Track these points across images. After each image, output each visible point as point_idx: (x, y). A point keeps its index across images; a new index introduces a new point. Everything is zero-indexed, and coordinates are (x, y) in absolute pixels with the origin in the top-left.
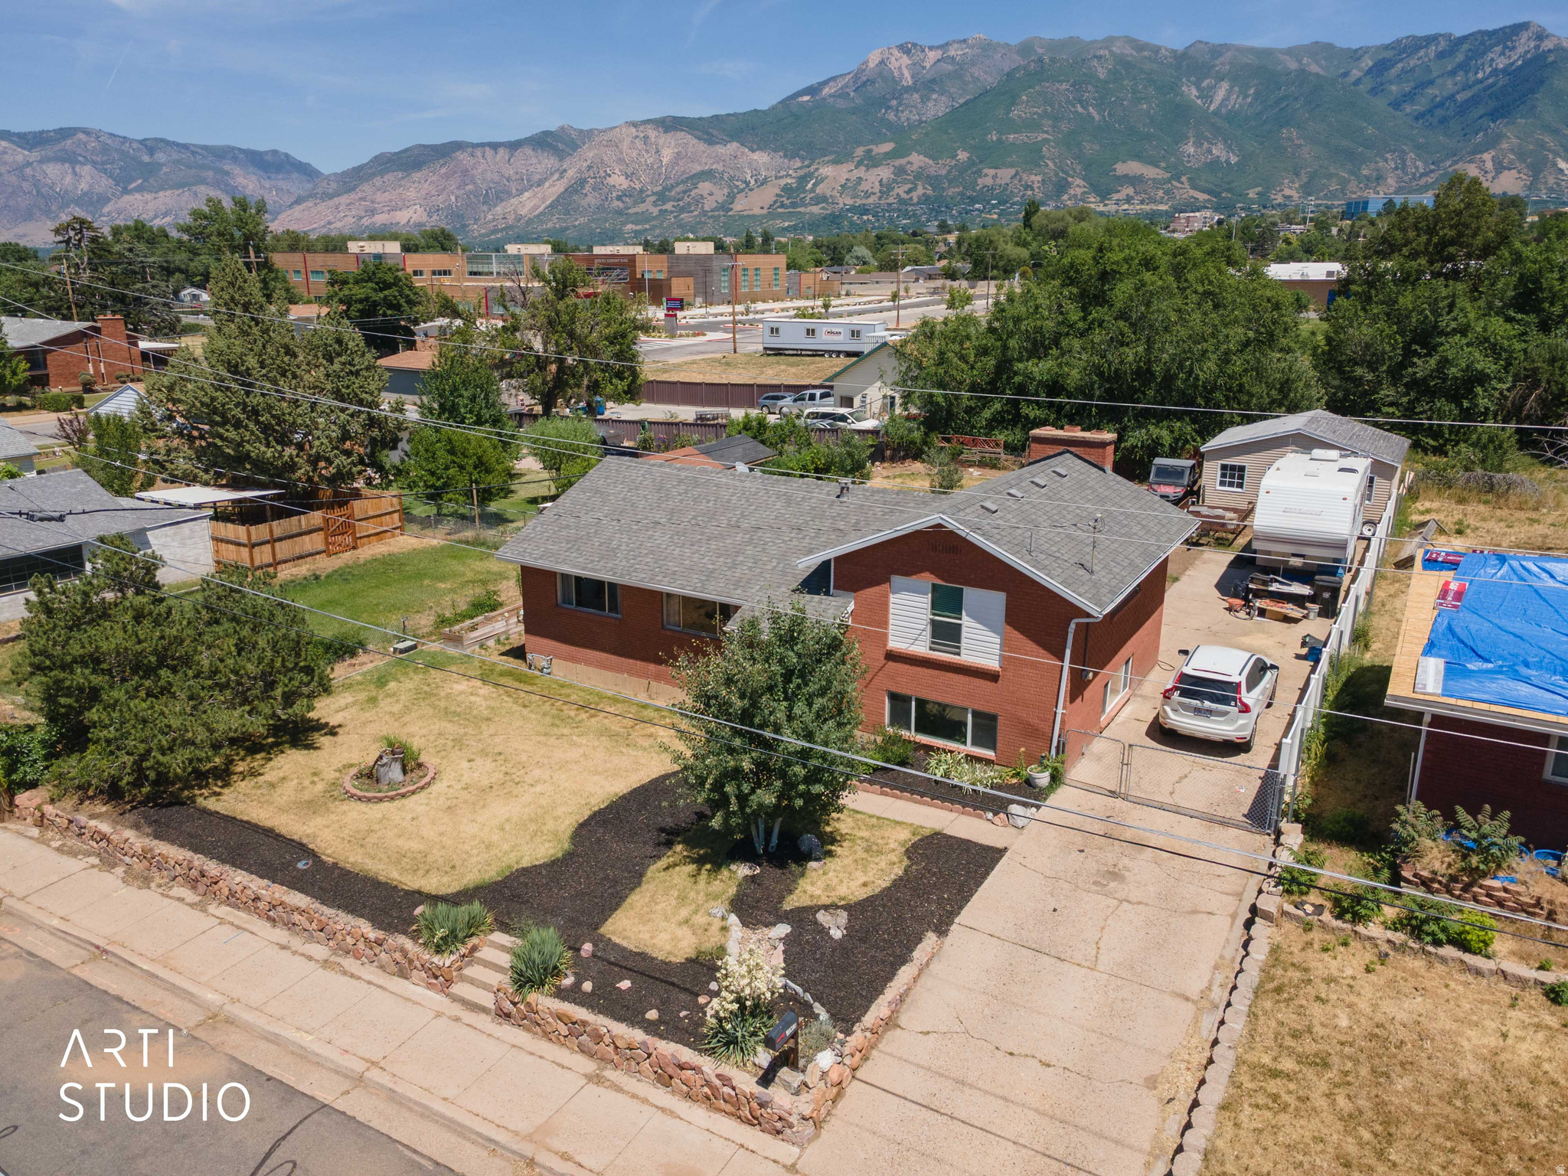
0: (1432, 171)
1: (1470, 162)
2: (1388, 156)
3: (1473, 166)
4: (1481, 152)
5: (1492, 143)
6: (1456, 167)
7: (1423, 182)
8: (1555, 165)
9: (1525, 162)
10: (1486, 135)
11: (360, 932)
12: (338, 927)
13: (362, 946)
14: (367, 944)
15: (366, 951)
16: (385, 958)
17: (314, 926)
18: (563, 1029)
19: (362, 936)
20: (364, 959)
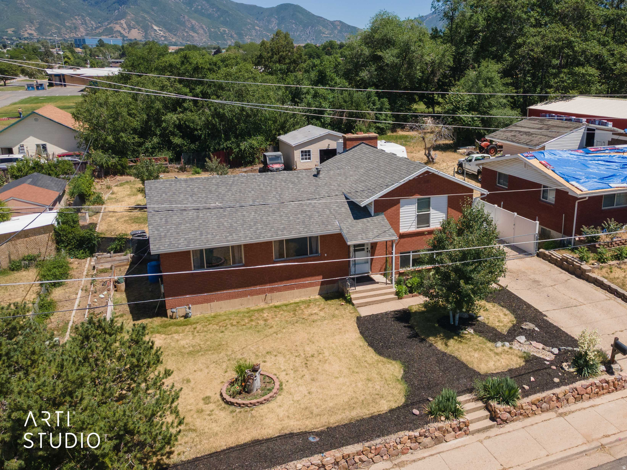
0: (100, 27)
1: (116, 24)
2: (76, 17)
3: (118, 26)
4: (120, 20)
5: (123, 16)
6: (110, 26)
7: (97, 31)
8: (152, 28)
9: (139, 26)
10: (119, 11)
11: (407, 437)
12: (392, 444)
13: (409, 444)
14: (413, 441)
15: (413, 445)
16: (427, 441)
17: (371, 455)
18: (534, 408)
19: (409, 439)
20: (410, 451)
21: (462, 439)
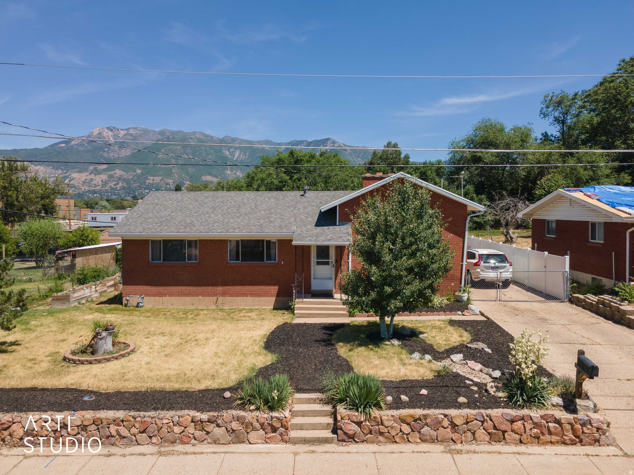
11: (190, 419)
12: (165, 421)
13: (191, 430)
14: (198, 427)
15: (198, 433)
16: (218, 432)
17: (134, 430)
18: (406, 429)
19: (192, 421)
20: (193, 441)
21: (276, 445)
